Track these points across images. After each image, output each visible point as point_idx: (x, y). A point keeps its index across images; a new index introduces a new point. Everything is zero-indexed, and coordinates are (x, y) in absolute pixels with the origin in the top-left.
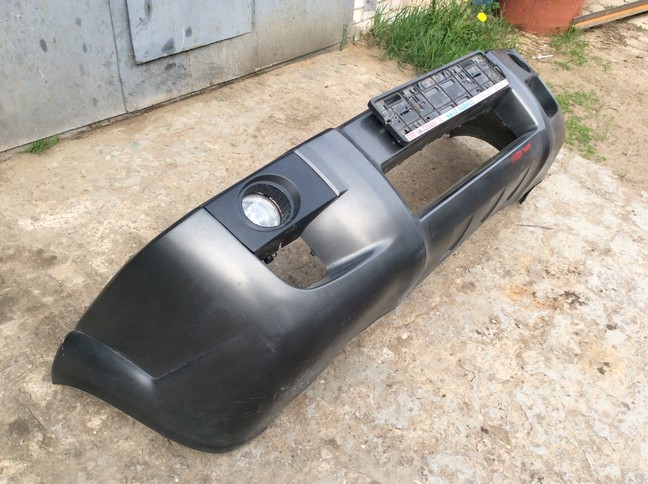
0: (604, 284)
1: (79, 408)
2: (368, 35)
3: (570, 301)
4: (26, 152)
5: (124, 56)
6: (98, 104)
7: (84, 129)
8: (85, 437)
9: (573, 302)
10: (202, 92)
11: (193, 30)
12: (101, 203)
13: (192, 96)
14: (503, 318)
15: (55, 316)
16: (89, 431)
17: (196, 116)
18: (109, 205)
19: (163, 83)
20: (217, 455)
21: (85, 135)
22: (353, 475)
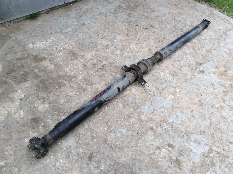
4: (28, 18)
7: (49, 10)
12: (58, 38)
14: (215, 84)
17: (91, 5)
18: (61, 39)
21: (49, 12)
22: (161, 141)
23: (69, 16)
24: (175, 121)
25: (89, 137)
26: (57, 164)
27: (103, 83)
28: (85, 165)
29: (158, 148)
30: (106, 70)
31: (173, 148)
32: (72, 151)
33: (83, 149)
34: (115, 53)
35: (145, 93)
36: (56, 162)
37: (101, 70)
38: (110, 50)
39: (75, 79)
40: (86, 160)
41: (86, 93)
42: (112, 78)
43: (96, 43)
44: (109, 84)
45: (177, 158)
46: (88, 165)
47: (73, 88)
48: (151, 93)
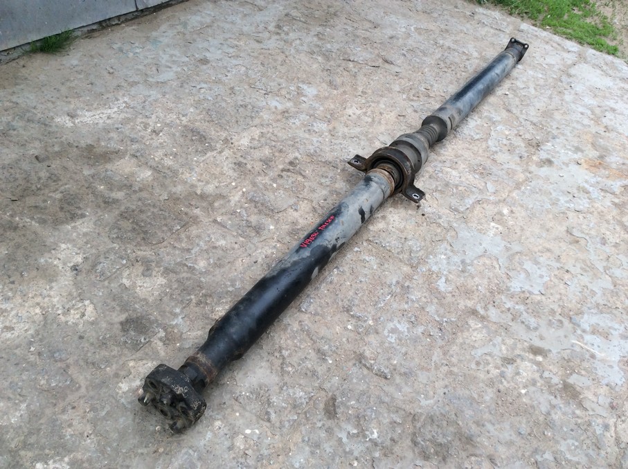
7: (94, 27)
17: (209, 15)
18: (150, 99)
21: (96, 34)
22: (510, 342)
23: (155, 41)
24: (527, 287)
25: (309, 354)
26: (239, 443)
27: (304, 206)
28: (323, 435)
29: (509, 361)
30: (302, 172)
31: (545, 356)
32: (274, 399)
33: (303, 391)
34: (315, 129)
35: (425, 224)
36: (232, 438)
37: (289, 174)
38: (298, 123)
39: (222, 202)
40: (319, 419)
41: (264, 238)
42: (325, 192)
43: (253, 107)
44: (322, 208)
45: (564, 381)
46: (329, 431)
47: (222, 225)
48: (440, 221)
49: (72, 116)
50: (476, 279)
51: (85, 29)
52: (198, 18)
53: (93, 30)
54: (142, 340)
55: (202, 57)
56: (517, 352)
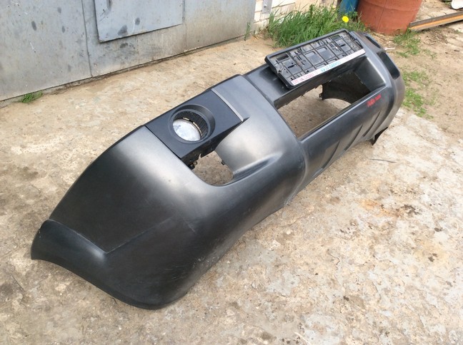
0: (433, 201)
1: (49, 277)
2: (265, 30)
3: (408, 211)
4: (19, 102)
5: (91, 36)
6: (72, 70)
7: (61, 87)
8: (53, 297)
9: (410, 212)
10: (146, 65)
11: (141, 21)
12: (71, 137)
13: (139, 68)
14: (359, 222)
15: (35, 213)
16: (57, 293)
17: (141, 81)
18: (77, 138)
19: (118, 57)
20: (151, 311)
22: (250, 328)
23: (98, 98)
24: (279, 290)
25: (108, 322)
29: (243, 342)
31: (271, 342)
49: (23, 147)
50: (246, 280)
51: (55, 89)
52: (133, 83)
53: (60, 89)
54: (6, 300)
55: (124, 111)
56: (252, 336)
